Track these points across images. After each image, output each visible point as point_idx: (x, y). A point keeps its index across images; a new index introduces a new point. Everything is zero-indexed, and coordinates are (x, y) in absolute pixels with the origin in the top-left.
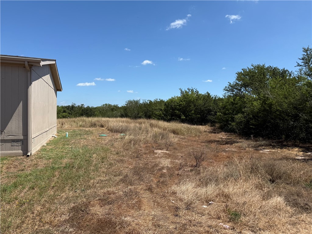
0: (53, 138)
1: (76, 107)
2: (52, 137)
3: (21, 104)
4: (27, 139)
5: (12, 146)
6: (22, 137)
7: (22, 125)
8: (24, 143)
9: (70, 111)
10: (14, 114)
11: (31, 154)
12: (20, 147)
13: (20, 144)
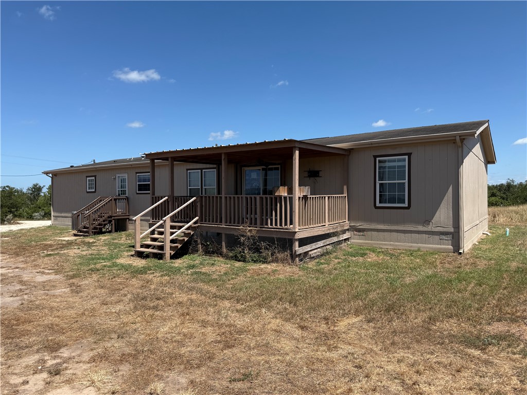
0: (485, 235)
1: (516, 186)
2: (483, 234)
3: (451, 188)
4: (459, 232)
5: (440, 239)
6: (452, 230)
7: (452, 215)
8: (455, 237)
9: (504, 193)
10: (443, 201)
11: (463, 252)
12: (450, 242)
13: (450, 237)
